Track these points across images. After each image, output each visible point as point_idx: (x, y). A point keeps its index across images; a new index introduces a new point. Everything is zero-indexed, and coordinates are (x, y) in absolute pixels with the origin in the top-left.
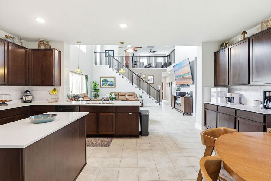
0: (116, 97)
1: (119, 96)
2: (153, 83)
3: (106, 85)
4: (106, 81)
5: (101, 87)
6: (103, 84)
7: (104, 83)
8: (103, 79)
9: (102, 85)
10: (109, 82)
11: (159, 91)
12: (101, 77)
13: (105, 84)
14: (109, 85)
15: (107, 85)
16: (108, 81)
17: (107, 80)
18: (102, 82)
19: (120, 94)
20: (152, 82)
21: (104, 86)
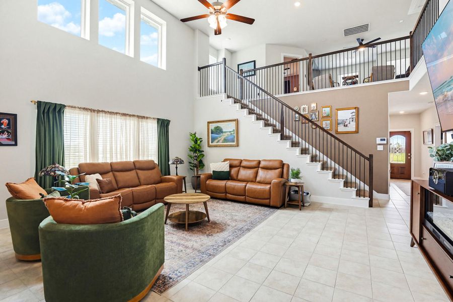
0: (234, 171)
1: (241, 168)
2: (357, 132)
3: (218, 141)
4: (218, 131)
5: (209, 146)
6: (213, 139)
7: (214, 135)
8: (212, 126)
9: (212, 143)
10: (225, 132)
11: (371, 156)
12: (209, 123)
13: (216, 138)
14: (225, 140)
15: (221, 141)
16: (222, 132)
17: (222, 129)
18: (212, 133)
19: (244, 164)
20: (352, 127)
21: (214, 144)
